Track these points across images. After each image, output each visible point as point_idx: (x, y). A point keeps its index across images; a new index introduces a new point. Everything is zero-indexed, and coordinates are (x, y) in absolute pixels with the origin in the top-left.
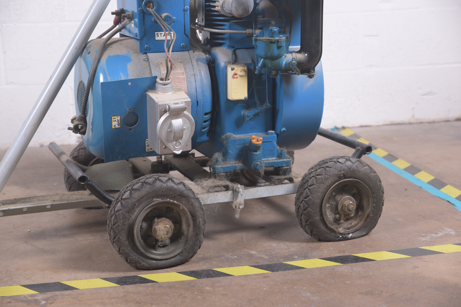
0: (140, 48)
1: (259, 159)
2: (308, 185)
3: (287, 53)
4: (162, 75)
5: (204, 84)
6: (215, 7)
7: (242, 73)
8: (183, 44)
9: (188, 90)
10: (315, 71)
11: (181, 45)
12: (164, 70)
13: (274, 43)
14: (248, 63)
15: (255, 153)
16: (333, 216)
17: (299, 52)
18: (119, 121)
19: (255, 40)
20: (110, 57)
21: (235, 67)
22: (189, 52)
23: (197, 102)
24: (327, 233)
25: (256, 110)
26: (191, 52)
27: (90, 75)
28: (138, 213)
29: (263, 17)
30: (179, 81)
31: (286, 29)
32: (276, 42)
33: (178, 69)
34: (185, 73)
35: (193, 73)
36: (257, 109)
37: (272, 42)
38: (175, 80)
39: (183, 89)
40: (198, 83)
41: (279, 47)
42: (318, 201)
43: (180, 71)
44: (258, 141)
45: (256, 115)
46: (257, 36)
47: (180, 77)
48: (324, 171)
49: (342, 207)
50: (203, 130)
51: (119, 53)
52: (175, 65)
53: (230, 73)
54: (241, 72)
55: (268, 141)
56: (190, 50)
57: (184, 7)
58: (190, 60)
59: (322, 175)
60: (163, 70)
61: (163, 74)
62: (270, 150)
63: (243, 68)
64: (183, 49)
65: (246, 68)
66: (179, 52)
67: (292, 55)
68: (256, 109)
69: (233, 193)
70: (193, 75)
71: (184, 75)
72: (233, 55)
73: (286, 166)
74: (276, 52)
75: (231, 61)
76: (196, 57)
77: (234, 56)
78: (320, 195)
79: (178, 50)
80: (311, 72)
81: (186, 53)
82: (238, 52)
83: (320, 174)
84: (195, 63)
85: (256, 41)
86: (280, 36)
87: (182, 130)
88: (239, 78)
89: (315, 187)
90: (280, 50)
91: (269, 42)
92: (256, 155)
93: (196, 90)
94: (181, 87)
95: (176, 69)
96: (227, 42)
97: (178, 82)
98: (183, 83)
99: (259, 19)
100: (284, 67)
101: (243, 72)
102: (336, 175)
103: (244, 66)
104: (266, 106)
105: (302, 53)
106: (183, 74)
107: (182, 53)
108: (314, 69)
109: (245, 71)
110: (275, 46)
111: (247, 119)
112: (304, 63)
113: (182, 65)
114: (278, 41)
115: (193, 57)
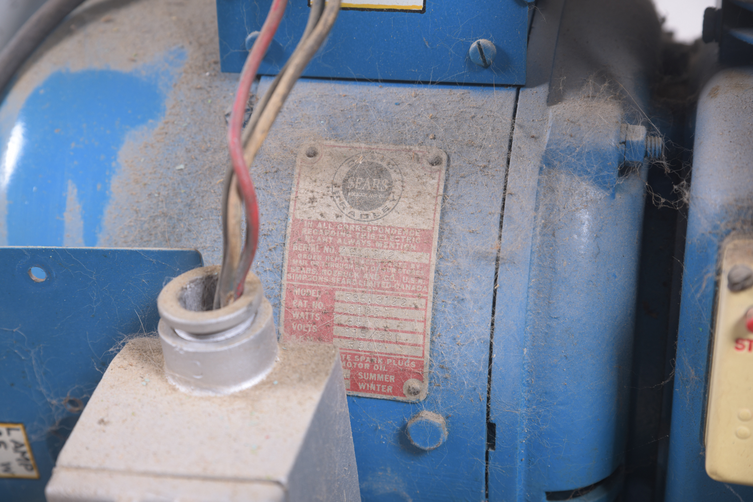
0: (221, 43)
4: (289, 230)
5: (554, 324)
8: (482, 41)
9: (432, 350)
11: (469, 45)
12: (312, 200)
18: (25, 448)
20: (57, 82)
23: (491, 427)
26: (534, 96)
30: (385, 284)
33: (402, 205)
34: (436, 236)
35: (490, 246)
38: (362, 273)
39: (403, 337)
43: (410, 222)
47: (401, 258)
51: (120, 63)
52: (394, 176)
58: (499, 153)
60: (304, 196)
61: (299, 223)
64: (485, 76)
66: (458, 92)
71: (429, 251)
76: (548, 137)
79: (449, 79)
81: (501, 99)
84: (526, 177)
93: (486, 356)
94: (393, 324)
95: (389, 204)
97: (378, 289)
98: (410, 301)
106: (425, 243)
107: (473, 98)
113: (434, 182)
115: (533, 133)
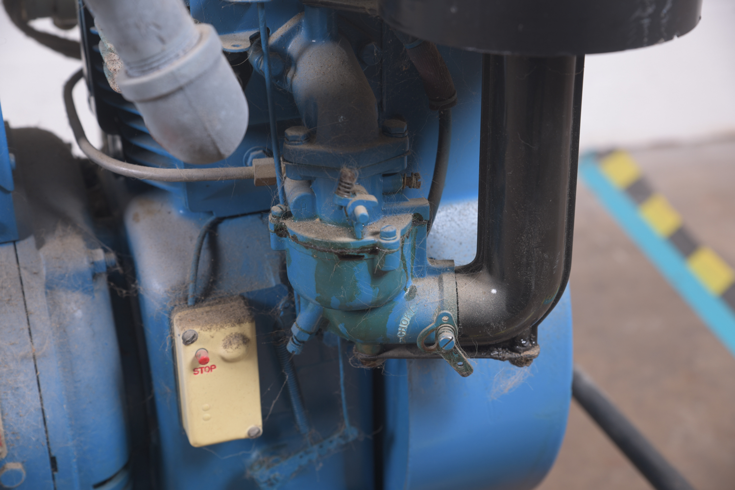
3: (422, 275)
7: (230, 350)
9: (4, 425)
10: (535, 339)
13: (358, 257)
19: (276, 231)
21: (197, 330)
22: (19, 245)
23: (53, 460)
25: (300, 458)
26: (27, 245)
29: (310, 138)
31: (414, 179)
32: (366, 256)
37: (345, 256)
40: (53, 389)
41: (377, 275)
46: (287, 215)
54: (225, 347)
56: (23, 236)
58: (16, 292)
63: (236, 329)
65: (247, 328)
67: (441, 289)
74: (367, 292)
75: (190, 293)
76: (45, 271)
77: (205, 255)
80: (522, 345)
81: (5, 251)
82: (228, 233)
84: (38, 302)
85: (281, 236)
88: (221, 369)
90: (385, 282)
91: (335, 257)
93: (41, 418)
99: (289, 147)
100: (405, 337)
101: (234, 346)
103: (240, 322)
104: (344, 437)
105: (484, 274)
108: (534, 331)
109: (245, 340)
110: (361, 269)
112: (488, 325)
114: (374, 250)
115: (35, 270)
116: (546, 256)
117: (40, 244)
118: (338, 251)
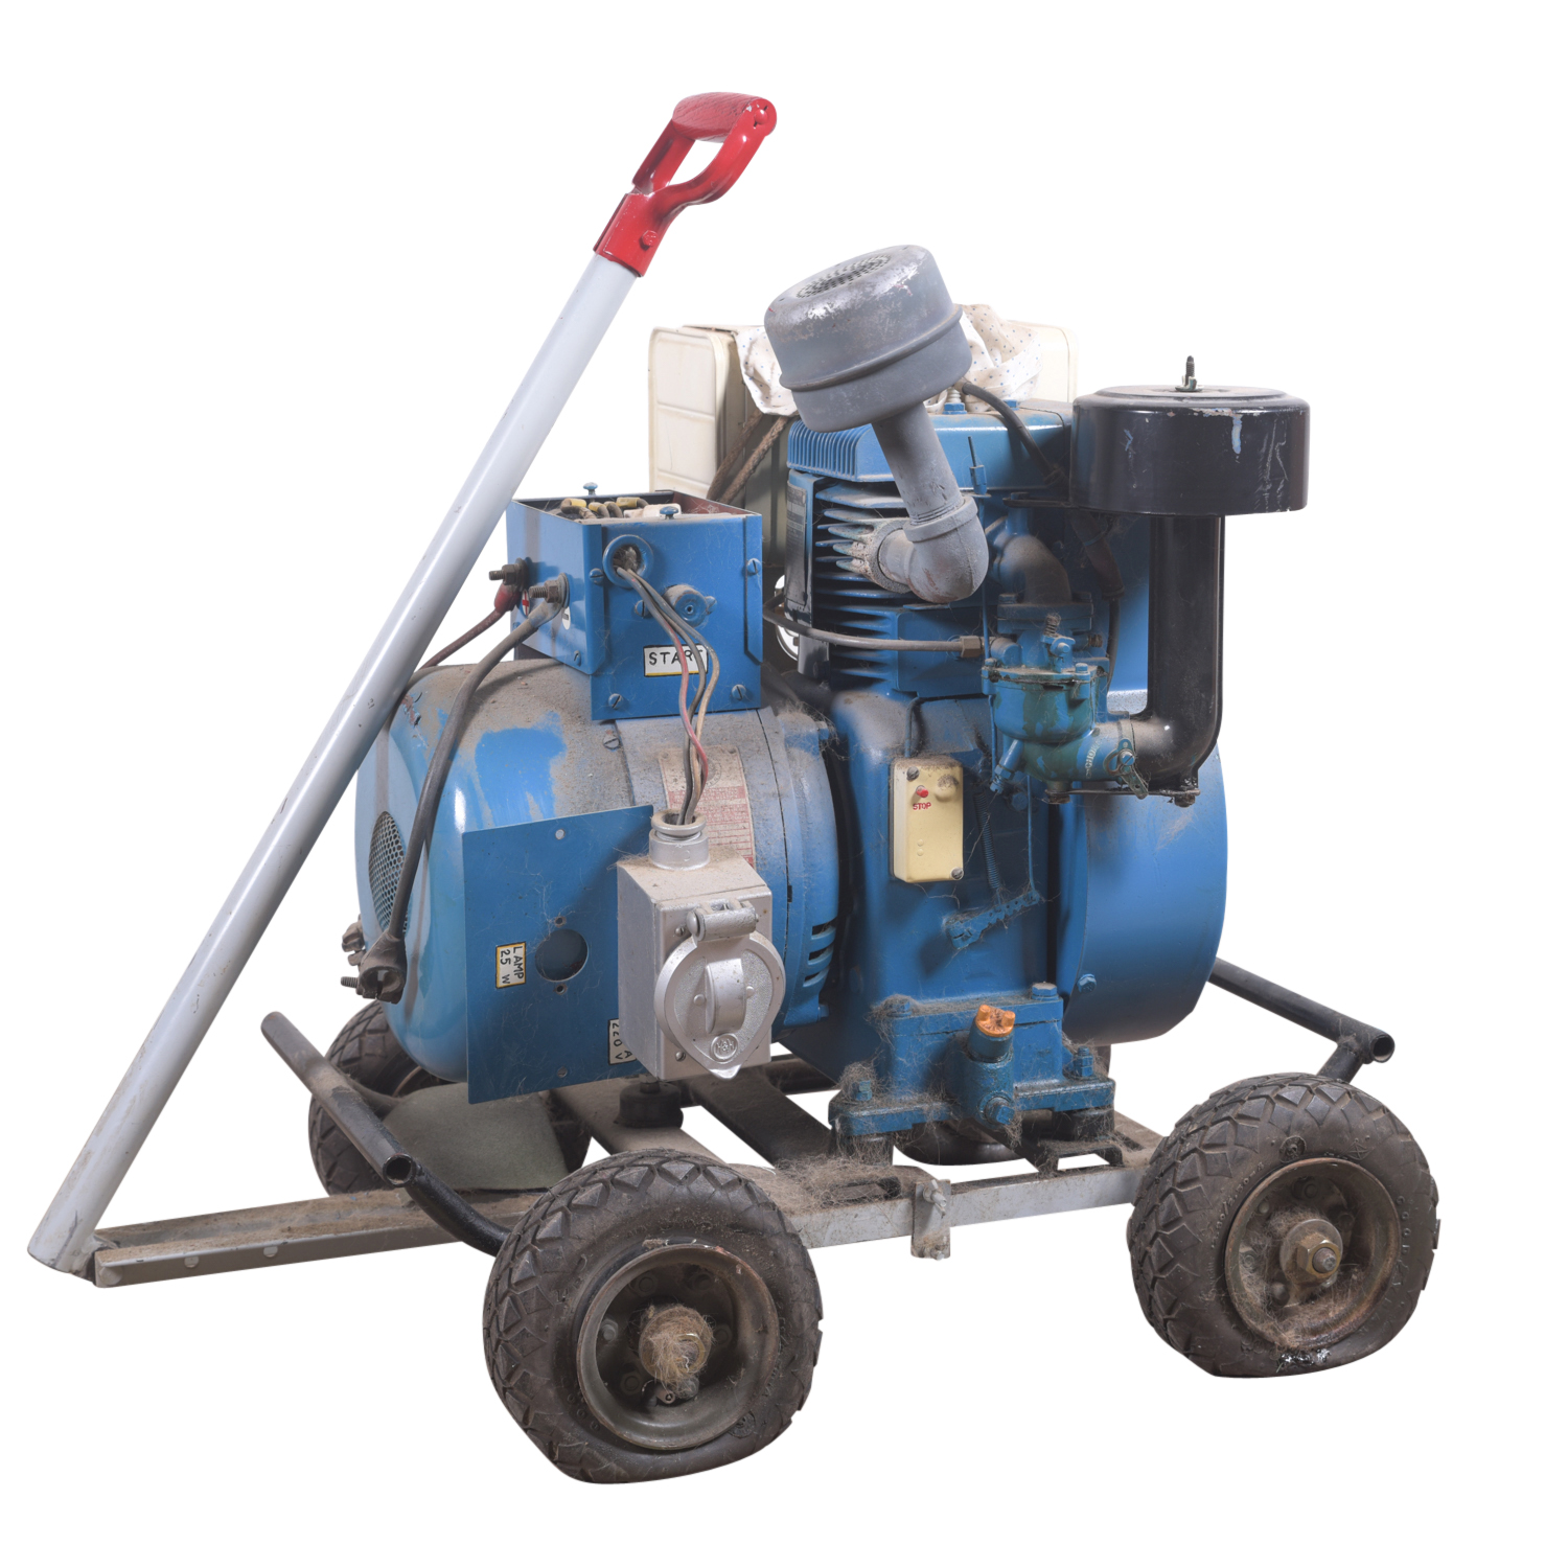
0: (593, 703)
1: (1004, 1088)
2: (1174, 1180)
3: (1103, 721)
4: (668, 798)
5: (810, 826)
6: (850, 558)
7: (944, 788)
8: (740, 686)
9: (756, 850)
10: (1197, 782)
11: (731, 689)
12: (676, 780)
13: (1058, 688)
14: (964, 750)
15: (990, 1066)
16: (1263, 1287)
17: (1143, 717)
18: (522, 961)
19: (990, 677)
20: (489, 738)
21: (919, 768)
22: (761, 712)
23: (790, 888)
24: (1242, 1350)
25: (991, 914)
26: (766, 712)
27: (423, 802)
28: (591, 1289)
29: (1020, 599)
30: (726, 818)
31: (1097, 639)
32: (1065, 687)
33: (724, 775)
34: (746, 788)
35: (774, 789)
36: (996, 911)
37: (1049, 687)
38: (713, 814)
39: (741, 845)
40: (794, 825)
41: (1074, 704)
42: (1211, 1237)
43: (730, 784)
44: (999, 1023)
45: (991, 931)
46: (998, 664)
47: (731, 803)
48: (1232, 1131)
49: (1294, 1257)
50: (806, 985)
51: (519, 722)
52: (714, 762)
53: (902, 790)
54: (940, 785)
55: (1032, 1021)
56: (764, 706)
57: (745, 562)
58: (762, 744)
59: (1223, 1145)
60: (670, 779)
61: (671, 793)
62: (1041, 1054)
63: (948, 772)
64: (740, 705)
65: (957, 772)
66: (727, 715)
67: (1120, 729)
68: (991, 911)
69: (914, 1209)
70: (774, 794)
71: (744, 797)
72: (911, 723)
73: (1097, 1108)
74: (1064, 719)
75: (907, 747)
76: (783, 732)
77: (914, 725)
78: (1217, 1215)
79: (722, 709)
80: (1186, 785)
81: (750, 716)
82: (928, 710)
83: (1217, 1142)
84: (780, 753)
85: (993, 681)
86: (1079, 665)
87: (743, 997)
88: (935, 807)
89: (1199, 1188)
90: (1079, 711)
91: (1041, 687)
92: (993, 1072)
93: (783, 848)
94: (734, 839)
95: (716, 776)
96: (891, 678)
97: (723, 822)
98: (741, 825)
99: (1004, 606)
100: (1091, 768)
101: (948, 785)
102: (1272, 1144)
103: (952, 765)
104: (1029, 898)
105: (1155, 719)
106: (741, 793)
107: (737, 718)
108: (1195, 774)
109: (955, 782)
110: (1060, 699)
111: (962, 945)
112: (1159, 756)
113: (736, 762)
114: (1070, 683)
115: (774, 731)
116: (1203, 696)
117: (776, 714)
118: (1043, 682)
